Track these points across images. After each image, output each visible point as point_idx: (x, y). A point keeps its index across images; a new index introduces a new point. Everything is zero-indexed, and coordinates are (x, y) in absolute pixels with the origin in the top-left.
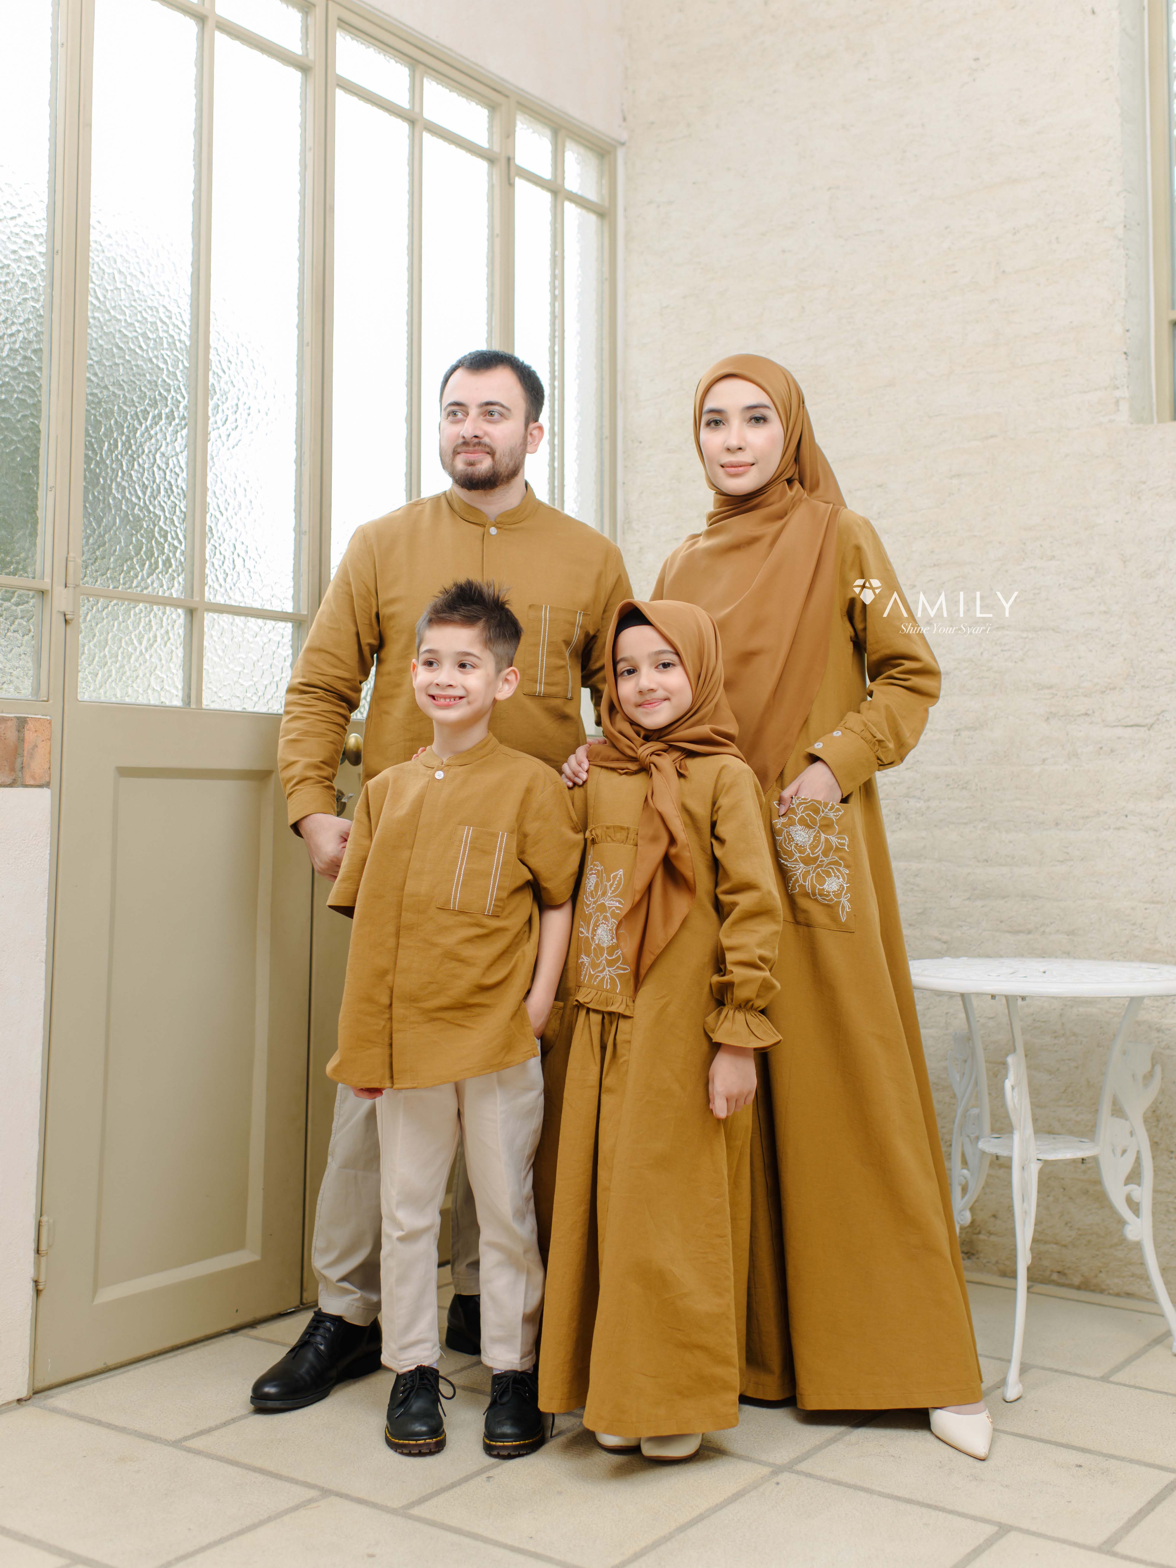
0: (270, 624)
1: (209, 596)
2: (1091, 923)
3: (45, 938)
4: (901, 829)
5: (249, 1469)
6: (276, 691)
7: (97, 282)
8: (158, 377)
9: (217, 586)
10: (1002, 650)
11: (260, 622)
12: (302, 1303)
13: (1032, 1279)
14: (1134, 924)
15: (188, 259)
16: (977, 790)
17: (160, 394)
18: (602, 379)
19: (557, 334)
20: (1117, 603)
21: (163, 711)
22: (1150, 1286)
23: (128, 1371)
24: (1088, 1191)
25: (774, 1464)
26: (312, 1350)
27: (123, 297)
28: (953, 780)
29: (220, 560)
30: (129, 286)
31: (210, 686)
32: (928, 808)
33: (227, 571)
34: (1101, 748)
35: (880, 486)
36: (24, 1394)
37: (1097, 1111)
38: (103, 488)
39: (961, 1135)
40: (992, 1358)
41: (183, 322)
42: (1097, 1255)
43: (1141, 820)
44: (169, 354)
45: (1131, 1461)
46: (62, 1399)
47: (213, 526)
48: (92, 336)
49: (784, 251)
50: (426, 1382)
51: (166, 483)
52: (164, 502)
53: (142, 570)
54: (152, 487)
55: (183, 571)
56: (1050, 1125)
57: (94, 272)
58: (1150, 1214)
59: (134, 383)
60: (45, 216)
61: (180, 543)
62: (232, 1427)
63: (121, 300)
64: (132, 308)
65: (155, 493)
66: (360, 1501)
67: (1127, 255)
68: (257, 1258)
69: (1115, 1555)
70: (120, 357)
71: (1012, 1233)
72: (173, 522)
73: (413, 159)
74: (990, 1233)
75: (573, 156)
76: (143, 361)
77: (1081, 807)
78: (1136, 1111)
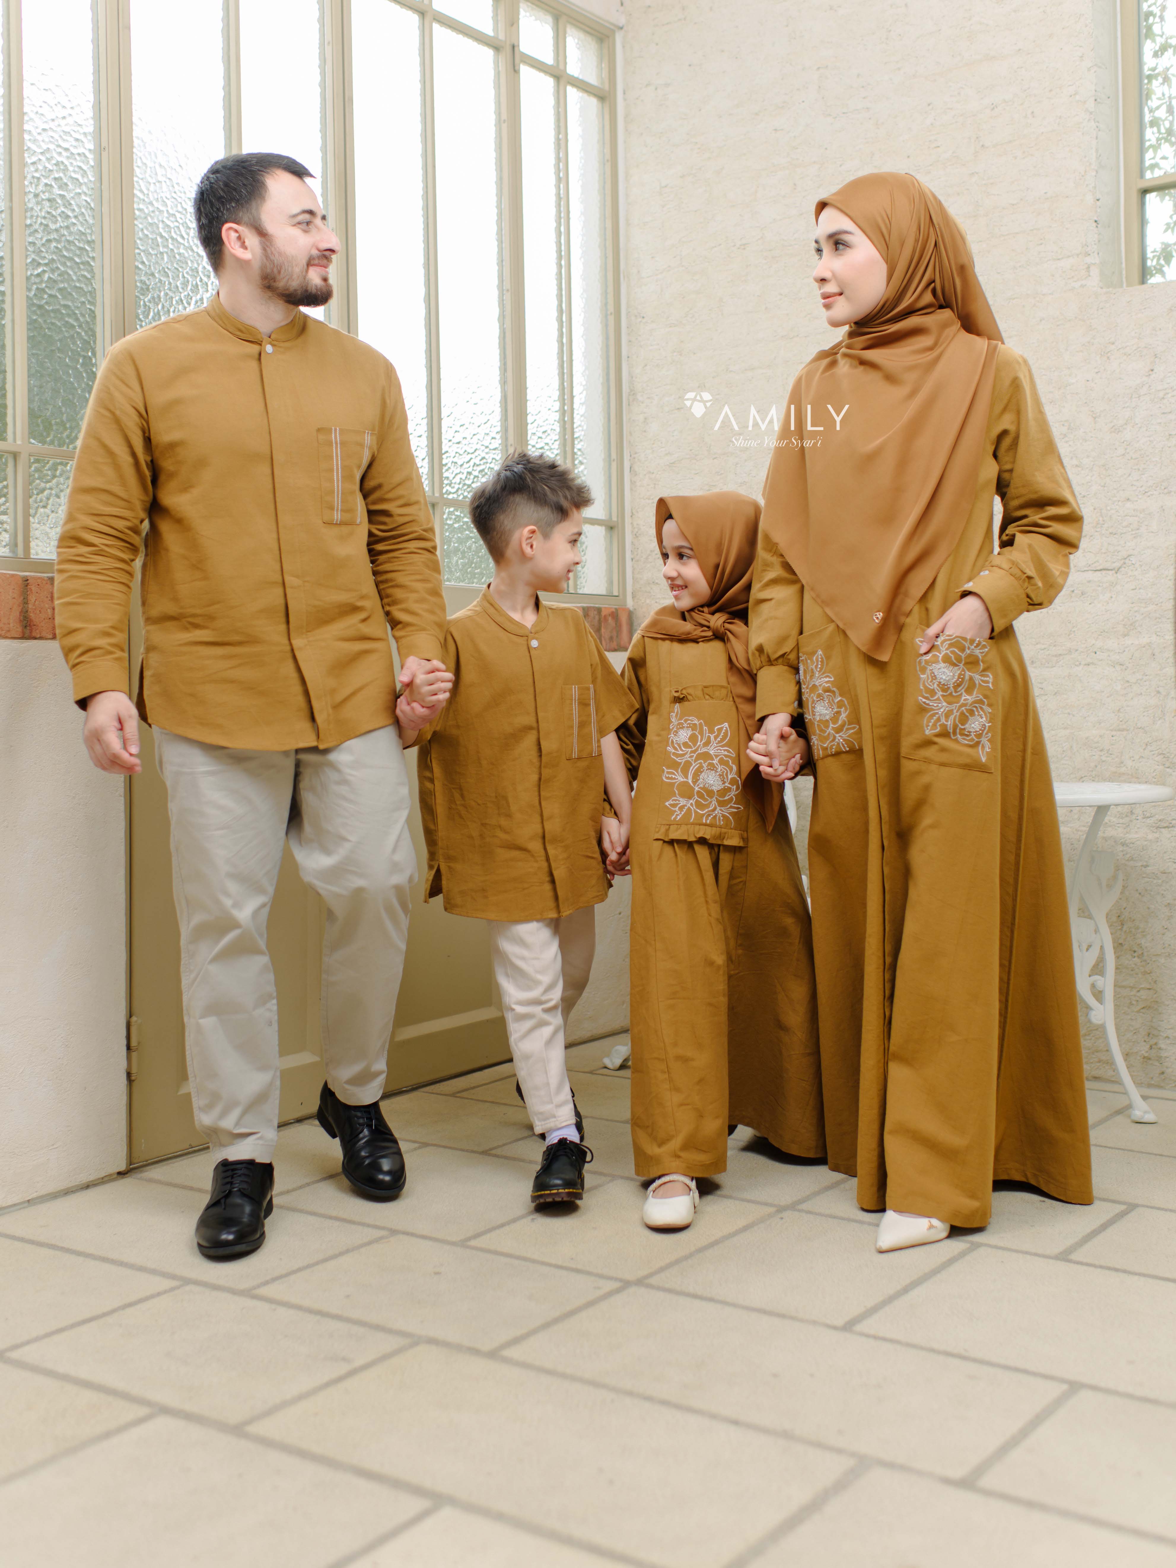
2: (1064, 751)
7: (141, 176)
8: (198, 265)
14: (1101, 751)
17: (201, 280)
18: (606, 257)
19: (562, 215)
20: (1088, 457)
22: (1115, 1070)
25: (779, 1205)
27: (165, 189)
30: (169, 179)
34: (1073, 592)
36: (123, 1167)
43: (1109, 656)
46: (155, 1172)
48: (139, 227)
49: (776, 130)
57: (138, 167)
58: (1112, 1002)
59: (178, 269)
60: (92, 115)
63: (163, 192)
64: (173, 200)
66: (424, 1237)
67: (1097, 127)
69: (1070, 1261)
70: (164, 246)
73: (424, 49)
75: (573, 42)
76: (184, 249)
77: (1055, 646)
78: (1100, 913)
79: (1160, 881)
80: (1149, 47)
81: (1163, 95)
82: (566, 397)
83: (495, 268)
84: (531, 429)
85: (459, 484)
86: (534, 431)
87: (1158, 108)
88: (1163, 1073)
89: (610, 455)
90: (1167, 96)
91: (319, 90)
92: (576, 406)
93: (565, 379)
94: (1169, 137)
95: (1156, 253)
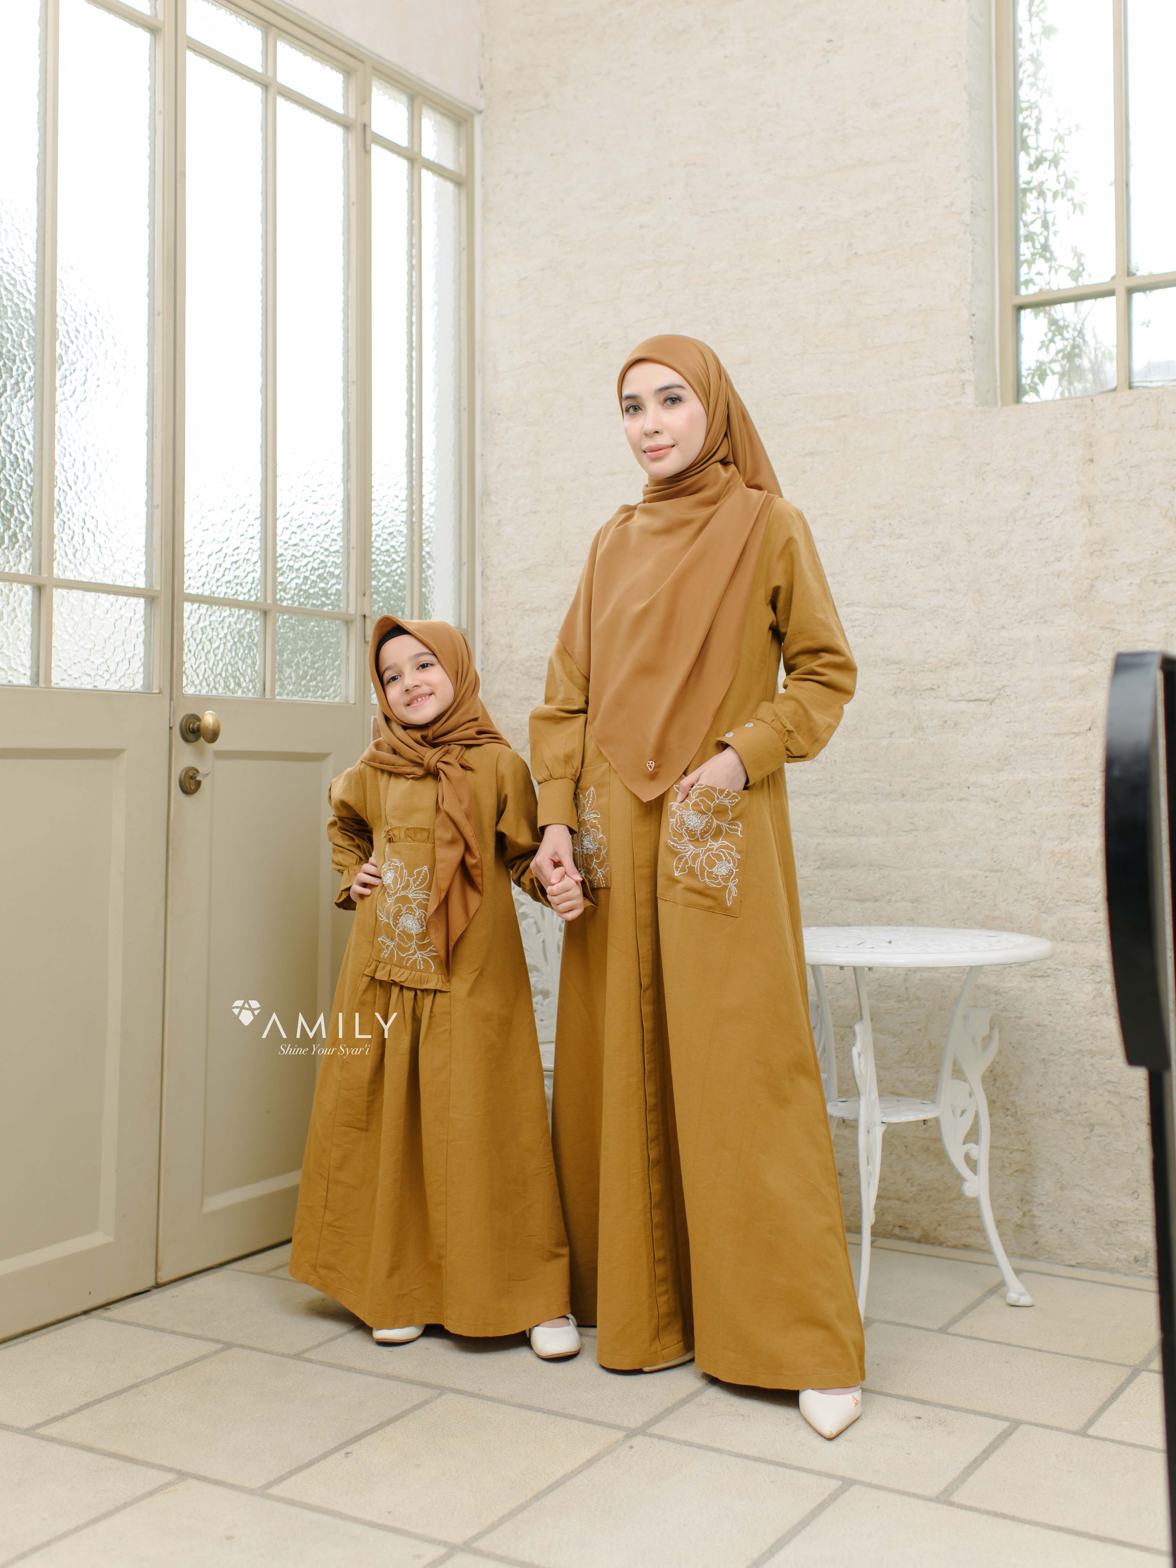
0: (122, 599)
1: (57, 572)
2: (935, 891)
5: (105, 1455)
6: (129, 669)
8: (2, 347)
9: (66, 563)
11: (112, 598)
12: (156, 1282)
13: (875, 1233)
14: (974, 892)
15: (33, 225)
16: (827, 762)
17: (5, 365)
18: (460, 350)
19: (414, 304)
20: (962, 581)
21: (10, 690)
22: (986, 1238)
24: (928, 1149)
25: (629, 1428)
29: (69, 535)
31: (60, 664)
33: (77, 546)
34: (946, 722)
37: (938, 1072)
41: (29, 290)
42: (937, 1209)
43: (982, 791)
45: (967, 1411)
47: (61, 500)
49: (641, 226)
51: (12, 457)
52: (10, 475)
55: (30, 547)
56: (894, 1086)
58: (987, 1171)
61: (27, 518)
62: (86, 1412)
65: (1, 467)
66: (217, 1483)
67: (973, 240)
68: (111, 1239)
69: (951, 1504)
71: (857, 1190)
72: (19, 496)
73: (266, 125)
75: (429, 123)
77: (926, 779)
78: (976, 1072)
79: (1034, 1034)
80: (1024, 160)
81: (1038, 209)
82: (414, 496)
83: (340, 359)
84: (376, 530)
85: (295, 589)
86: (379, 532)
87: (1032, 222)
88: (1036, 1243)
89: (460, 558)
90: (1042, 209)
92: (425, 506)
93: (414, 477)
94: (1044, 253)
95: (1030, 371)
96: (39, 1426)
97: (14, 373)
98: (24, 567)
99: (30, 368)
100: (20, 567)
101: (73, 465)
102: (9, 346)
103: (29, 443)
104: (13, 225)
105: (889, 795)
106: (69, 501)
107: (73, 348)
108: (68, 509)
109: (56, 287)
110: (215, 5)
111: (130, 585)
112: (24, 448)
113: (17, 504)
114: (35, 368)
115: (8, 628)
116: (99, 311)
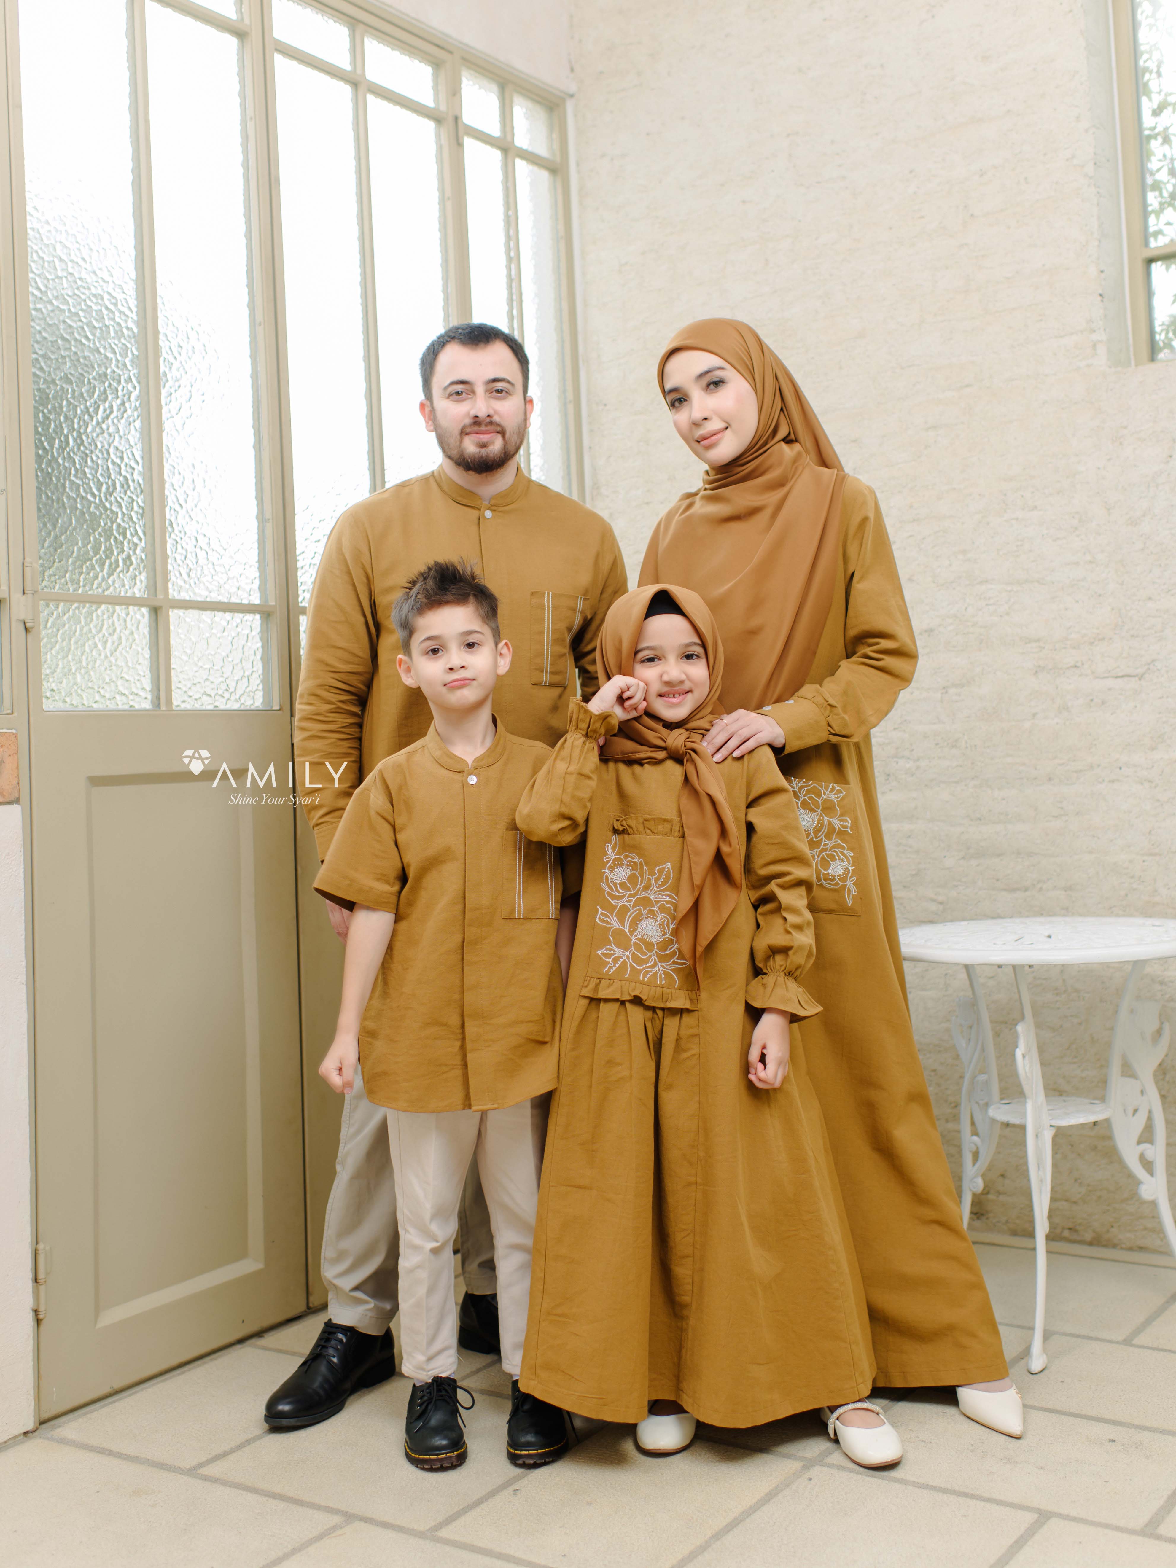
0: (238, 616)
1: (173, 593)
2: (1089, 878)
3: (24, 959)
4: (891, 790)
5: (269, 1496)
6: (248, 687)
7: (37, 272)
8: (107, 368)
9: (181, 583)
10: (987, 605)
11: (228, 616)
12: (308, 1307)
14: (1132, 877)
15: (131, 241)
16: (967, 748)
17: (110, 385)
18: (563, 341)
20: (1102, 552)
21: (132, 715)
23: (135, 1393)
24: (1096, 1147)
25: (804, 1457)
26: (325, 1362)
27: (65, 285)
28: (942, 738)
29: (181, 554)
30: (71, 274)
31: (179, 685)
32: (918, 768)
33: (191, 566)
34: (1092, 700)
35: (854, 441)
36: (30, 1426)
38: (56, 486)
39: (970, 1102)
40: (1011, 1325)
41: (130, 309)
42: (1108, 1210)
43: (1136, 772)
44: (117, 342)
45: (1164, 1432)
46: (70, 1429)
47: (173, 520)
48: (35, 329)
49: (744, 202)
50: (443, 1393)
51: (122, 479)
52: (121, 497)
53: (102, 571)
54: (107, 483)
55: (144, 569)
56: (1061, 1085)
57: (34, 261)
58: (1164, 1171)
59: (83, 375)
61: (140, 539)
62: (247, 1450)
63: (63, 289)
64: (75, 297)
65: (111, 490)
66: (385, 1525)
67: (1098, 193)
68: (260, 1266)
69: (1159, 1537)
70: (66, 349)
72: (131, 518)
73: (358, 123)
74: (999, 1193)
75: (520, 111)
76: (90, 351)
77: (1074, 760)
78: (1146, 1068)
80: (1147, 106)
81: (1164, 156)
87: (1158, 170)
90: (1169, 156)
91: (241, 170)
94: (1172, 202)
95: (1165, 327)
96: (201, 1465)
97: (120, 393)
98: (140, 591)
99: (135, 388)
100: (136, 590)
101: (183, 483)
102: (113, 366)
103: (138, 464)
104: (111, 243)
105: (1035, 778)
106: (180, 520)
107: (176, 364)
108: (180, 528)
109: (157, 303)
110: (301, 5)
111: (245, 602)
112: (134, 469)
113: (130, 526)
114: (140, 386)
115: (127, 652)
116: (200, 325)
